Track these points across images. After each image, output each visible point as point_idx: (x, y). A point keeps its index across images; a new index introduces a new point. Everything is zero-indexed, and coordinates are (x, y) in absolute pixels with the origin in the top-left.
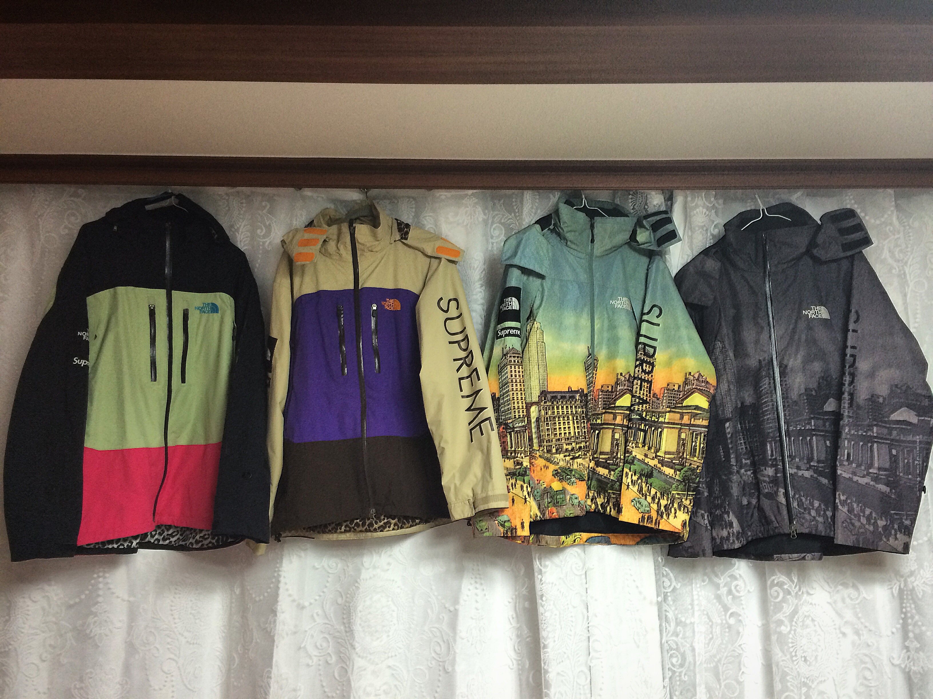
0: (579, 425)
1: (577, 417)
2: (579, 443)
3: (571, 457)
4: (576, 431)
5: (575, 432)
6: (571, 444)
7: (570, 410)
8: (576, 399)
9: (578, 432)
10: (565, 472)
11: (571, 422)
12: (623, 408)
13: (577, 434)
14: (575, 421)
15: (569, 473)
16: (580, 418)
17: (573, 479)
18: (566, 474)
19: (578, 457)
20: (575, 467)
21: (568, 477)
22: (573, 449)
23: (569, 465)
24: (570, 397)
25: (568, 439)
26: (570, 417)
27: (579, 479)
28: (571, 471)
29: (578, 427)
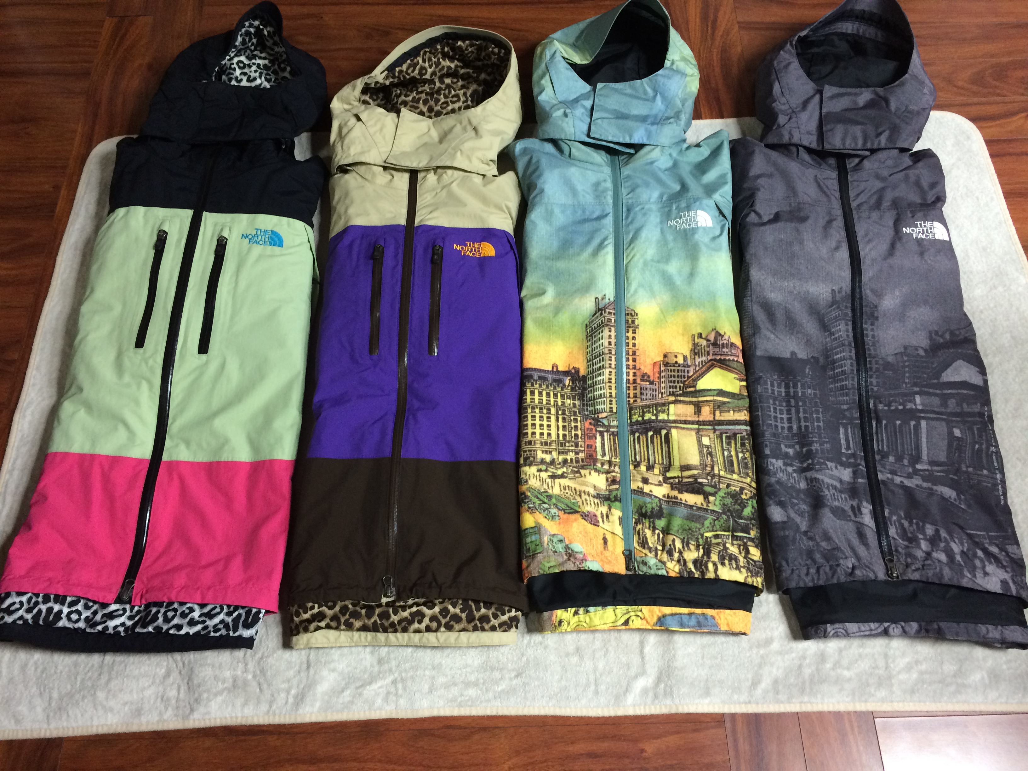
0: (567, 424)
1: (564, 411)
2: (563, 453)
3: (550, 474)
4: (561, 432)
5: (558, 435)
6: (550, 452)
7: (552, 400)
8: (564, 385)
9: (564, 435)
10: (538, 498)
11: (553, 418)
12: (710, 393)
13: (561, 438)
14: (560, 417)
15: (546, 501)
16: (570, 412)
17: (554, 511)
18: (541, 500)
19: (562, 476)
20: (556, 491)
21: (546, 506)
22: (553, 462)
23: (545, 486)
24: (554, 380)
25: (546, 444)
26: (553, 411)
27: (564, 510)
28: (550, 497)
29: (564, 427)
